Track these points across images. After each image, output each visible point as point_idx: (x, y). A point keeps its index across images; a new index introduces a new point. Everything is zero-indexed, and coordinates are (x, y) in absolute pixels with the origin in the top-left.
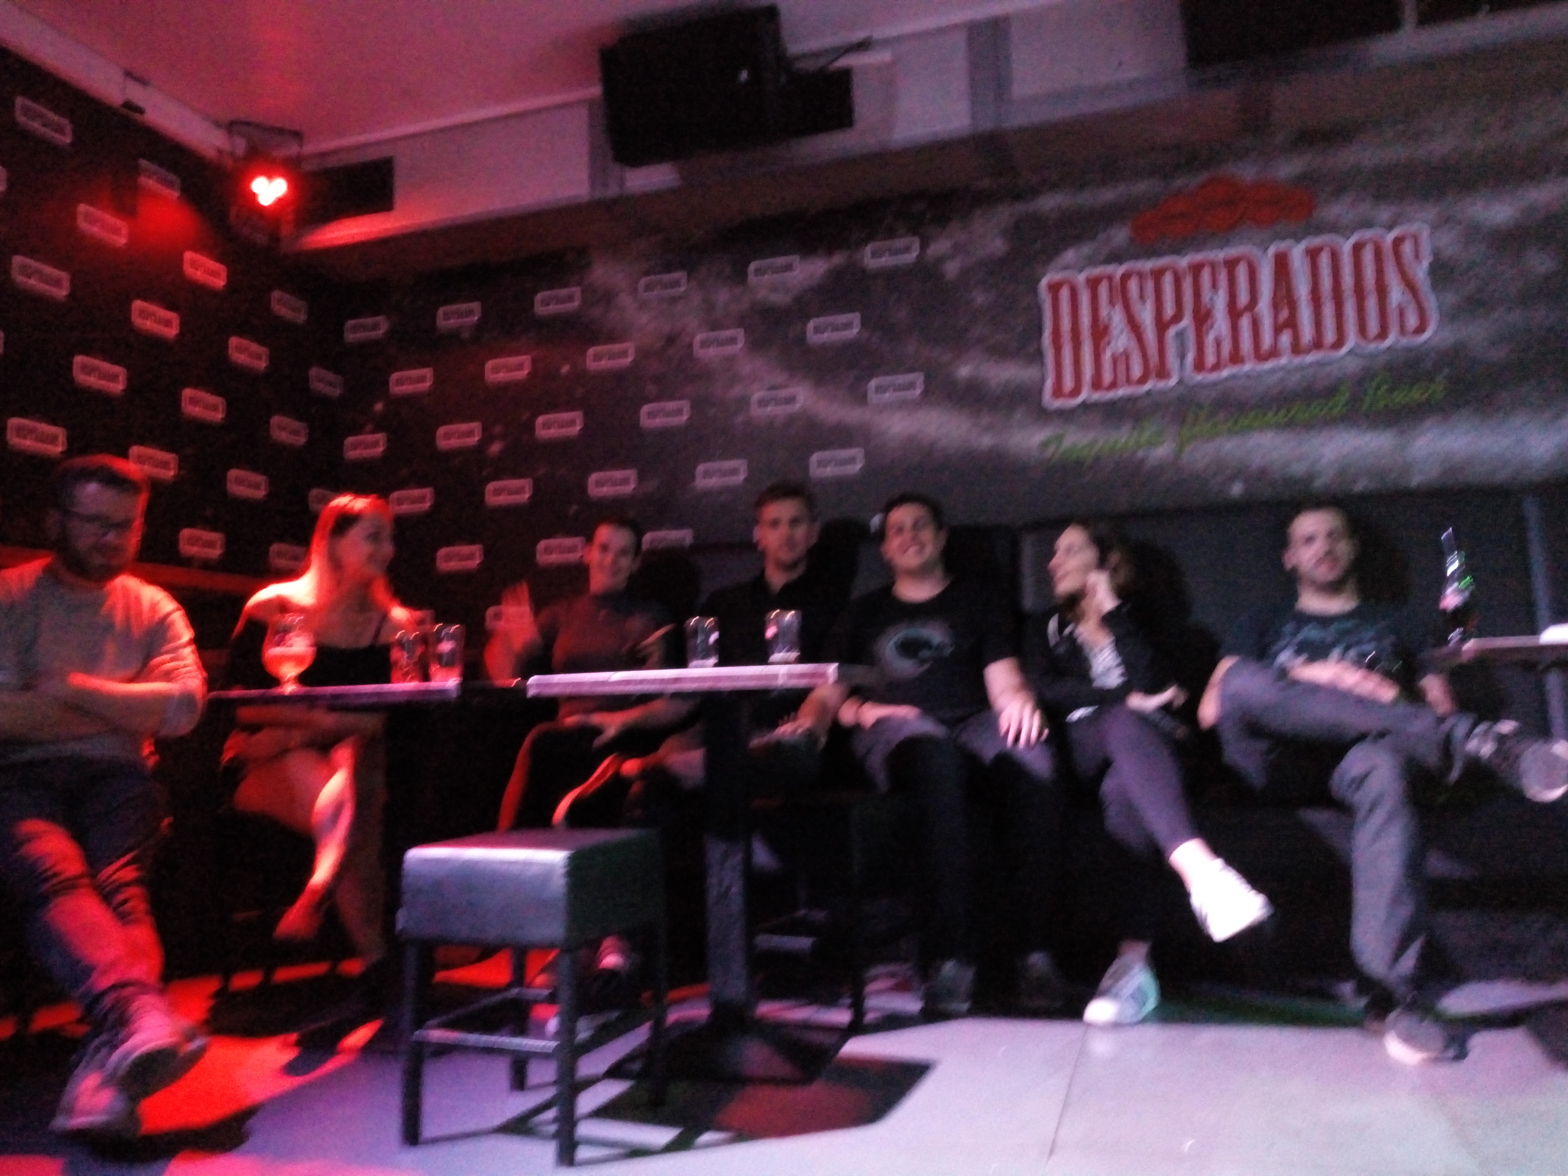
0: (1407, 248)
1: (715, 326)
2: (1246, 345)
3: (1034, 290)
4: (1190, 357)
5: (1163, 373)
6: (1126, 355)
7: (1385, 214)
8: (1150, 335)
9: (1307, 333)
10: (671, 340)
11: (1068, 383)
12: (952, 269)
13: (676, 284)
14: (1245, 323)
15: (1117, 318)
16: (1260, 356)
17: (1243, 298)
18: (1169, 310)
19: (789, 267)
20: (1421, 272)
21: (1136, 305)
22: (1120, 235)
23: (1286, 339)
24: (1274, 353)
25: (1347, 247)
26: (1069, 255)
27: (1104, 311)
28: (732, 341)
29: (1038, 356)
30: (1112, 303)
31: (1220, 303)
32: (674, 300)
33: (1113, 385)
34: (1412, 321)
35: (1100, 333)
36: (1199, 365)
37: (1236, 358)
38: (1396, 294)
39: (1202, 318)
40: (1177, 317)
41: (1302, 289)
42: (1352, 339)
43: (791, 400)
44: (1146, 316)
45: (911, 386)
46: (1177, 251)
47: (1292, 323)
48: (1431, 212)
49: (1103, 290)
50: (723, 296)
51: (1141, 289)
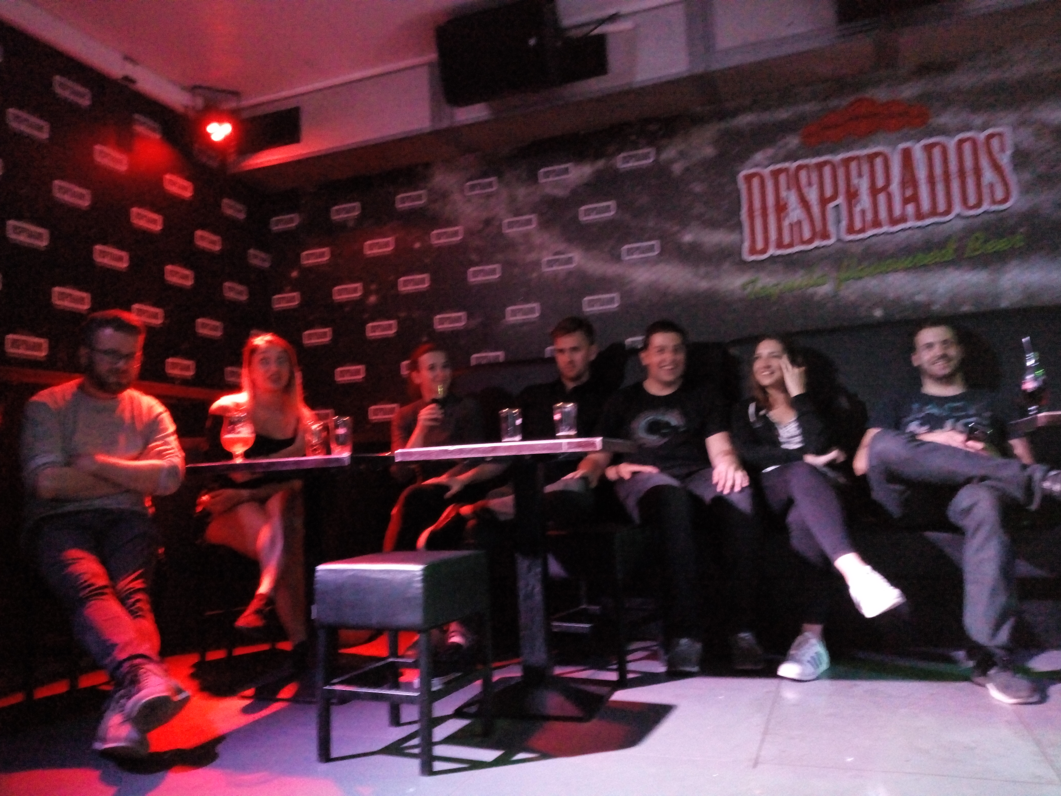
0: (995, 143)
1: (517, 212)
2: (883, 214)
3: (735, 182)
4: (844, 223)
5: (825, 235)
6: (799, 223)
7: (978, 120)
8: (816, 210)
9: (926, 205)
10: (488, 222)
11: (760, 245)
12: (677, 168)
13: (490, 185)
14: (882, 198)
15: (792, 198)
16: (894, 221)
17: (880, 183)
18: (829, 192)
19: (566, 171)
20: (1005, 160)
21: (805, 190)
22: (793, 141)
23: (910, 208)
24: (903, 219)
25: (952, 143)
26: (759, 156)
27: (784, 194)
28: (529, 222)
29: (739, 226)
30: (789, 188)
31: (864, 185)
32: (489, 196)
33: (791, 245)
34: (999, 194)
35: (781, 208)
36: (851, 230)
37: (877, 223)
38: (988, 175)
39: (852, 196)
40: (834, 197)
41: (922, 174)
42: (957, 209)
43: (569, 261)
44: (813, 196)
45: (651, 248)
46: (833, 151)
47: (914, 199)
48: (1012, 117)
49: (782, 178)
50: (522, 192)
51: (809, 177)
